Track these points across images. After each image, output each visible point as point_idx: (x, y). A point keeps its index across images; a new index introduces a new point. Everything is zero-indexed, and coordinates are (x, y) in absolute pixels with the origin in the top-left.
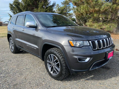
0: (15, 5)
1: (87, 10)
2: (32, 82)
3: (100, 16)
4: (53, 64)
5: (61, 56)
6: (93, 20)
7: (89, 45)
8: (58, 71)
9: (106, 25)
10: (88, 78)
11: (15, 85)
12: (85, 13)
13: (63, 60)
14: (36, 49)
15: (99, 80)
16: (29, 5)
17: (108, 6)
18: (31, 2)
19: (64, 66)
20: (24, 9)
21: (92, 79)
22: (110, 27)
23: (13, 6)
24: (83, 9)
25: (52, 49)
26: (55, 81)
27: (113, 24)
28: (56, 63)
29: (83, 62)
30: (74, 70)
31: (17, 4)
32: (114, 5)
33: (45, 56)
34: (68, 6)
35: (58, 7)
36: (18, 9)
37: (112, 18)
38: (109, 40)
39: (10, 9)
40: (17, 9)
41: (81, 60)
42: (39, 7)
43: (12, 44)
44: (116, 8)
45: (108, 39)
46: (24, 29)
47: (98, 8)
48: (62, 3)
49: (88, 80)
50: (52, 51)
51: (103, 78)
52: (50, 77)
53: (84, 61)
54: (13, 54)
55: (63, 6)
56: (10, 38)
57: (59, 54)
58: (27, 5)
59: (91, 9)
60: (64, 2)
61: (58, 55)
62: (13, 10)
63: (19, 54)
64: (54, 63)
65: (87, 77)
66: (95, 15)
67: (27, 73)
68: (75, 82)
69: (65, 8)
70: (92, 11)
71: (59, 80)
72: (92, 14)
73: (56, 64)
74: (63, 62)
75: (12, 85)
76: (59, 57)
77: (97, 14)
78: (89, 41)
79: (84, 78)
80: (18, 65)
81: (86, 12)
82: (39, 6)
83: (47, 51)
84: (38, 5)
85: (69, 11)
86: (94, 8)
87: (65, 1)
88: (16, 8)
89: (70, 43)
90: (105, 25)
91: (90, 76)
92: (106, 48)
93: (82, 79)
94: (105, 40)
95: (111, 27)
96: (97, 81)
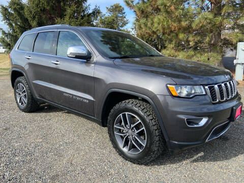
0: (15, 10)
1: (166, 26)
2: (87, 170)
3: (191, 38)
4: (130, 131)
5: (149, 115)
6: (175, 45)
7: (204, 93)
8: (140, 146)
9: (201, 55)
10: (195, 157)
11: (53, 178)
12: (161, 31)
13: (154, 124)
14: (88, 101)
15: (217, 161)
16: (43, 10)
17: (206, 19)
18: (48, 3)
19: (157, 135)
20: (34, 17)
21: (203, 159)
22: (209, 59)
23: (9, 10)
24: (159, 24)
25: (127, 101)
26: (135, 165)
27: (215, 55)
28: (137, 130)
29: (196, 126)
30: (176, 143)
31: (18, 7)
32: (217, 18)
33: (109, 117)
34: (121, 16)
35: (101, 18)
36: (21, 18)
37: (210, 41)
38: (231, 85)
39: (2, 18)
40: (18, 17)
41: (191, 123)
42: (65, 15)
43: (24, 92)
44: (221, 22)
45: (230, 83)
46: (57, 61)
47: (187, 22)
48: (107, 8)
49: (196, 161)
50: (130, 106)
51: (222, 157)
52: (120, 159)
53: (197, 124)
54: (23, 113)
55: (110, 15)
56: (19, 79)
57: (145, 110)
58: (41, 10)
59: (173, 24)
60: (112, 6)
61: (142, 114)
62: (8, 19)
63: (38, 114)
64: (132, 129)
65: (192, 157)
66: (181, 36)
67: (71, 152)
68: (174, 166)
69: (114, 20)
70: (175, 28)
71: (142, 164)
72: (174, 34)
73: (137, 132)
74: (155, 128)
75: (47, 177)
76: (145, 117)
77: (185, 33)
78: (204, 85)
79: (187, 158)
80: (45, 137)
81: (164, 29)
82: (66, 13)
83: (115, 105)
84: (65, 10)
85: (122, 26)
86: (180, 21)
87: (114, 5)
88: (15, 15)
89: (171, 90)
90: (199, 55)
91: (198, 154)
92: (227, 101)
93: (185, 160)
94: (223, 85)
95: (211, 59)
96: (214, 163)
